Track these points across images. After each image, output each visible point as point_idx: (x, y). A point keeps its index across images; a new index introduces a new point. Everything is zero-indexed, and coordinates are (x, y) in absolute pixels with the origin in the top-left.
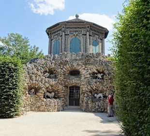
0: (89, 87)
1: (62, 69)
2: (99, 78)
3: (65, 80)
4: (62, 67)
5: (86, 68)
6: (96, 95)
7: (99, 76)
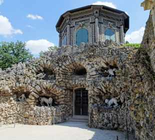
0: (96, 90)
1: (60, 67)
2: (110, 76)
3: (66, 81)
4: (60, 65)
5: (91, 63)
6: (106, 101)
7: (111, 72)
